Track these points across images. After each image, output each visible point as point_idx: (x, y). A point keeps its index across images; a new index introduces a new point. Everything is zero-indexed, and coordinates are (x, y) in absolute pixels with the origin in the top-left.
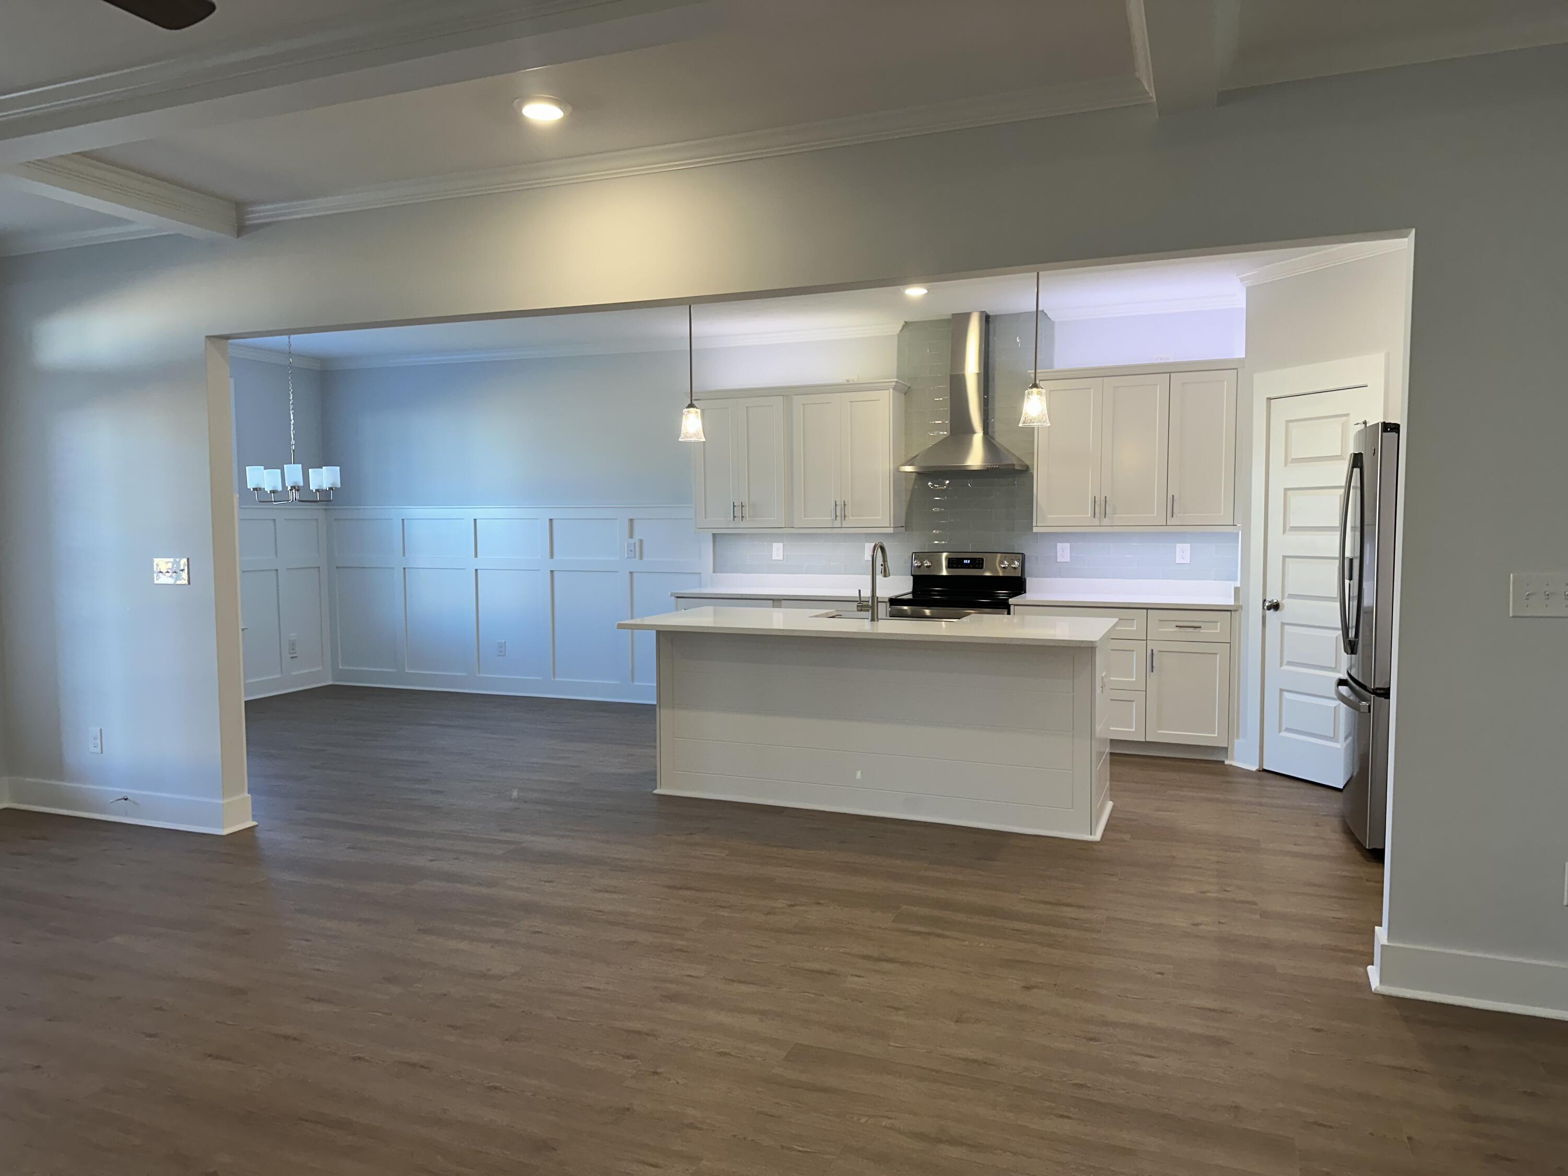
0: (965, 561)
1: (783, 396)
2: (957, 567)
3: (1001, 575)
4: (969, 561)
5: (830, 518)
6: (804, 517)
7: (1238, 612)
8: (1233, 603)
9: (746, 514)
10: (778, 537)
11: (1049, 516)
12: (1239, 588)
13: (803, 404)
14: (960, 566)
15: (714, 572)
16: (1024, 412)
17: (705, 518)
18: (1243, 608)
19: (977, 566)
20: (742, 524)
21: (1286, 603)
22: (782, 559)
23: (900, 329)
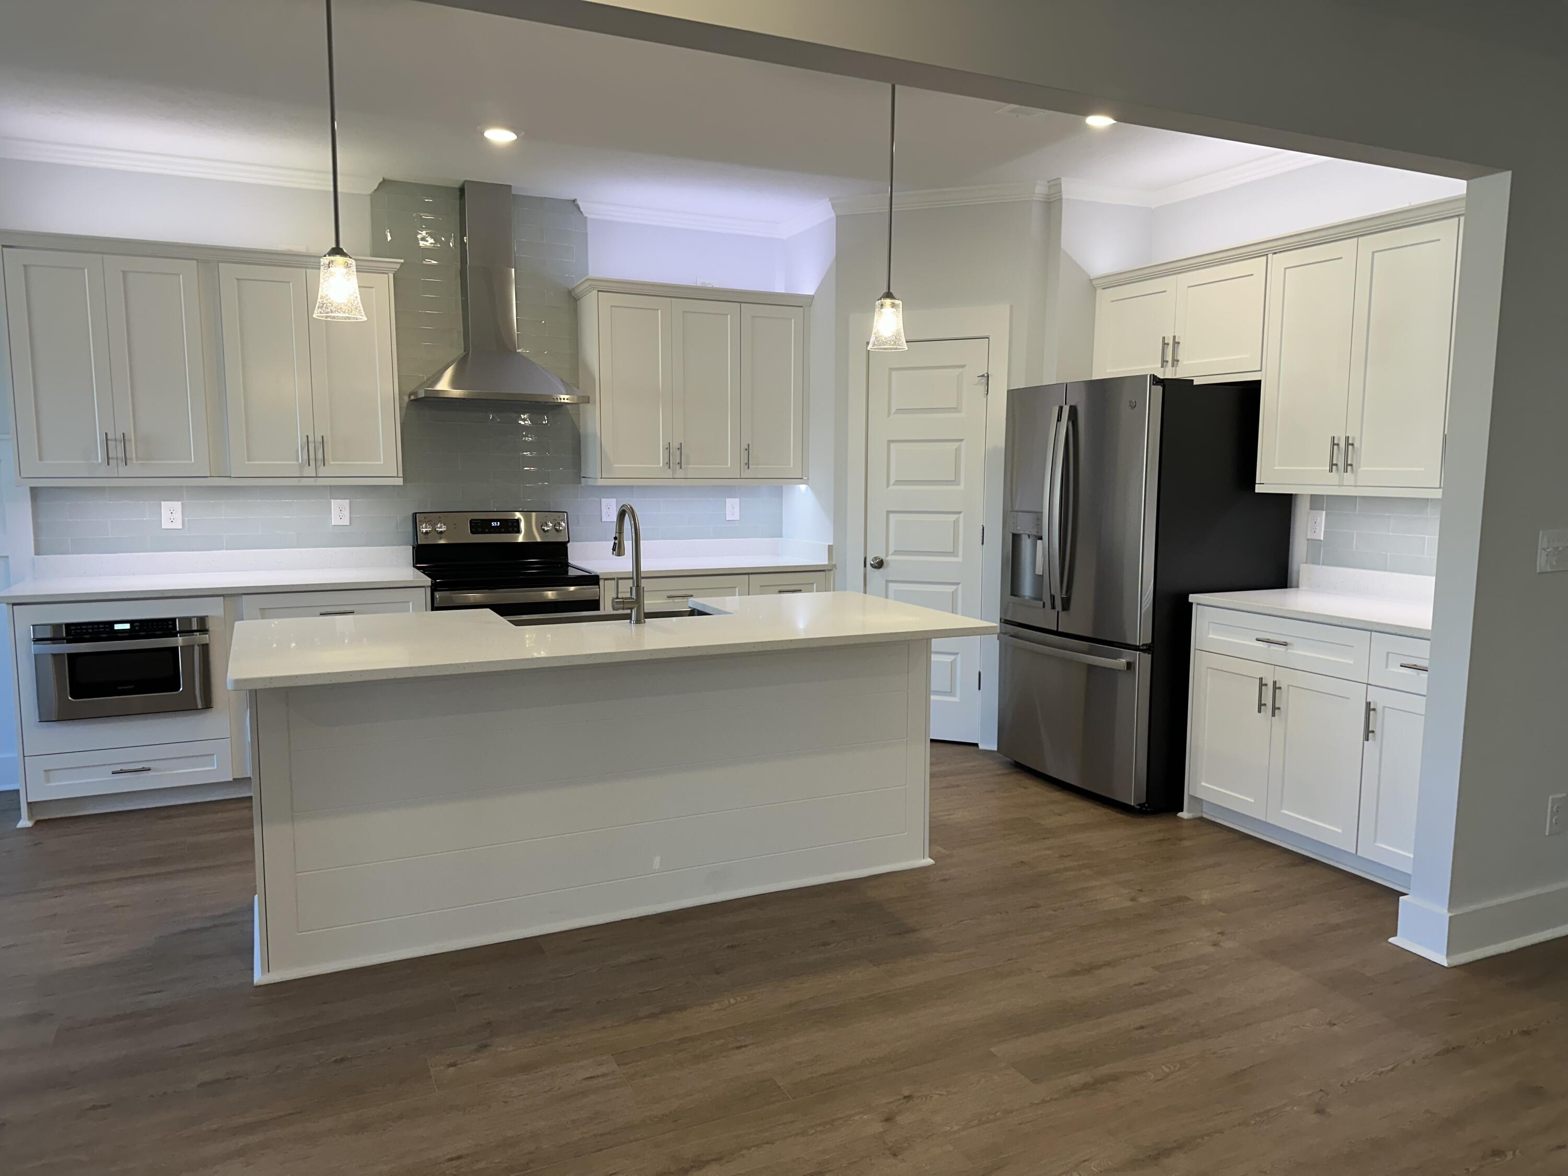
0: (493, 524)
1: (197, 260)
2: (483, 532)
3: (539, 540)
4: (499, 523)
5: (295, 463)
6: (249, 460)
7: (832, 572)
8: (826, 563)
9: (132, 453)
10: (172, 493)
11: (615, 466)
12: (832, 545)
13: (237, 279)
14: (487, 530)
15: (37, 553)
16: (874, 331)
17: (41, 459)
18: (837, 567)
19: (511, 529)
20: (123, 471)
21: (890, 559)
22: (180, 527)
23: (375, 187)
